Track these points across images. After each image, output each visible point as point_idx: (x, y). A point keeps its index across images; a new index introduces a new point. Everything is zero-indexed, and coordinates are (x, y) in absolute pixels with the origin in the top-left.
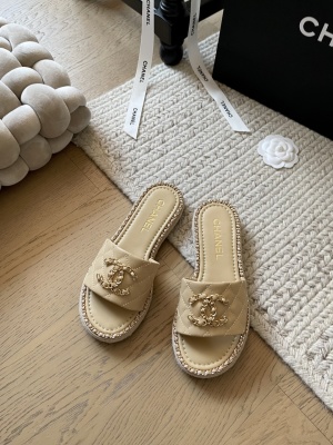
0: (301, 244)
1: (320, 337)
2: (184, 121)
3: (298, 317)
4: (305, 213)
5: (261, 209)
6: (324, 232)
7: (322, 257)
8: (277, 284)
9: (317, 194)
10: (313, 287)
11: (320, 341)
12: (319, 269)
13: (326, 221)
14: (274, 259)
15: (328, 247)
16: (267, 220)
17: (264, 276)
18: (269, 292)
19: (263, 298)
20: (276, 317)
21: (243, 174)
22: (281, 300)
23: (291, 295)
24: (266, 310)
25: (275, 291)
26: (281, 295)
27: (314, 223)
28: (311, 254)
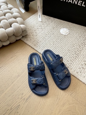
0: (71, 50)
1: (79, 68)
2: (40, 27)
3: (73, 65)
4: (71, 43)
6: (76, 47)
7: (76, 52)
9: (73, 39)
10: (75, 58)
11: (79, 69)
12: (76, 55)
13: (75, 44)
15: (77, 50)
20: (69, 66)
21: (55, 37)
23: (71, 61)
27: (73, 45)
28: (74, 52)
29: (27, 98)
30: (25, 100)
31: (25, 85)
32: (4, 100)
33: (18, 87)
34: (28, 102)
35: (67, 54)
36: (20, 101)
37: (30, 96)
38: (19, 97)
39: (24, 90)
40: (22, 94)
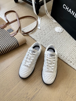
5: (67, 43)
8: (73, 57)
14: (71, 52)
16: (68, 45)
17: (70, 56)
18: (71, 59)
19: (70, 60)
22: (74, 60)
25: (73, 58)
26: (74, 59)
29: (32, 98)
30: (30, 100)
33: (23, 86)
37: (34, 96)
38: (24, 96)
39: (28, 90)
40: (27, 94)
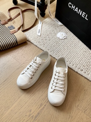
17: (80, 63)
20: (85, 71)
22: (85, 67)
24: (82, 70)
29: (36, 116)
30: (34, 118)
31: (33, 100)
32: (10, 118)
33: (25, 103)
34: (37, 120)
35: (83, 59)
36: (28, 119)
37: (39, 113)
38: (26, 114)
39: (32, 106)
40: (31, 111)
